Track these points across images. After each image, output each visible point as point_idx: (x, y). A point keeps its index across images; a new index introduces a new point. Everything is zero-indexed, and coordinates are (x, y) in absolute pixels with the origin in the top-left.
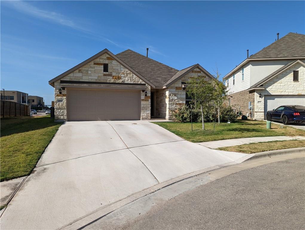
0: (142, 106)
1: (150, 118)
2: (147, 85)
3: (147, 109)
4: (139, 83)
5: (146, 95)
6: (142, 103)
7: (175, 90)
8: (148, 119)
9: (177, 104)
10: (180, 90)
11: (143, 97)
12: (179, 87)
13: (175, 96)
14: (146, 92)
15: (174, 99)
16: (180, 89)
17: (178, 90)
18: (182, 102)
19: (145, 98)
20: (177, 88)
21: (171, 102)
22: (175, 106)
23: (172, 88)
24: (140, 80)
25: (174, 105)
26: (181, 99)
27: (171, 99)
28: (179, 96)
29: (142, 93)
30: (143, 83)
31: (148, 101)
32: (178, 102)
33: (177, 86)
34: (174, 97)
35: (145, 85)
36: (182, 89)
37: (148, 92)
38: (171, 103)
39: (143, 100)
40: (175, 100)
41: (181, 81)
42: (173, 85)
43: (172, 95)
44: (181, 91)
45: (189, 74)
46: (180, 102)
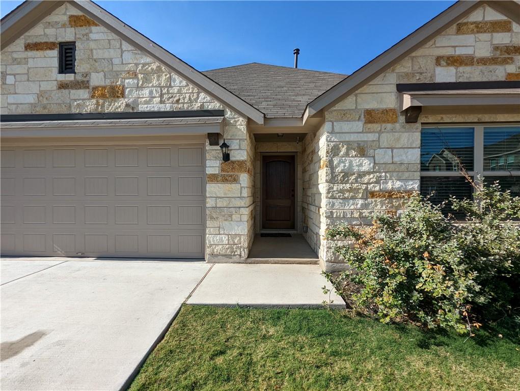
0: (210, 203)
1: (245, 254)
2: (229, 114)
3: (231, 216)
4: (196, 107)
5: (226, 157)
6: (213, 189)
7: (359, 125)
8: (236, 258)
9: (373, 194)
10: (389, 126)
11: (213, 166)
12: (386, 112)
13: (362, 152)
14: (225, 145)
15: (356, 169)
16: (388, 122)
17: (376, 127)
18: (398, 184)
19: (223, 170)
20: (371, 117)
21: (341, 186)
22: (360, 202)
23: (345, 116)
24: (202, 95)
25: (353, 198)
26: (397, 170)
27: (339, 169)
28: (383, 156)
29: (208, 147)
30: (216, 105)
31: (235, 180)
32: (377, 182)
33: (372, 105)
34: (356, 161)
35: (220, 113)
36: (402, 119)
37: (234, 145)
38: (342, 191)
39: (214, 178)
40: (361, 175)
41: (391, 79)
42: (349, 103)
43: (343, 150)
44: (393, 131)
45: (441, 41)
46: (389, 186)
